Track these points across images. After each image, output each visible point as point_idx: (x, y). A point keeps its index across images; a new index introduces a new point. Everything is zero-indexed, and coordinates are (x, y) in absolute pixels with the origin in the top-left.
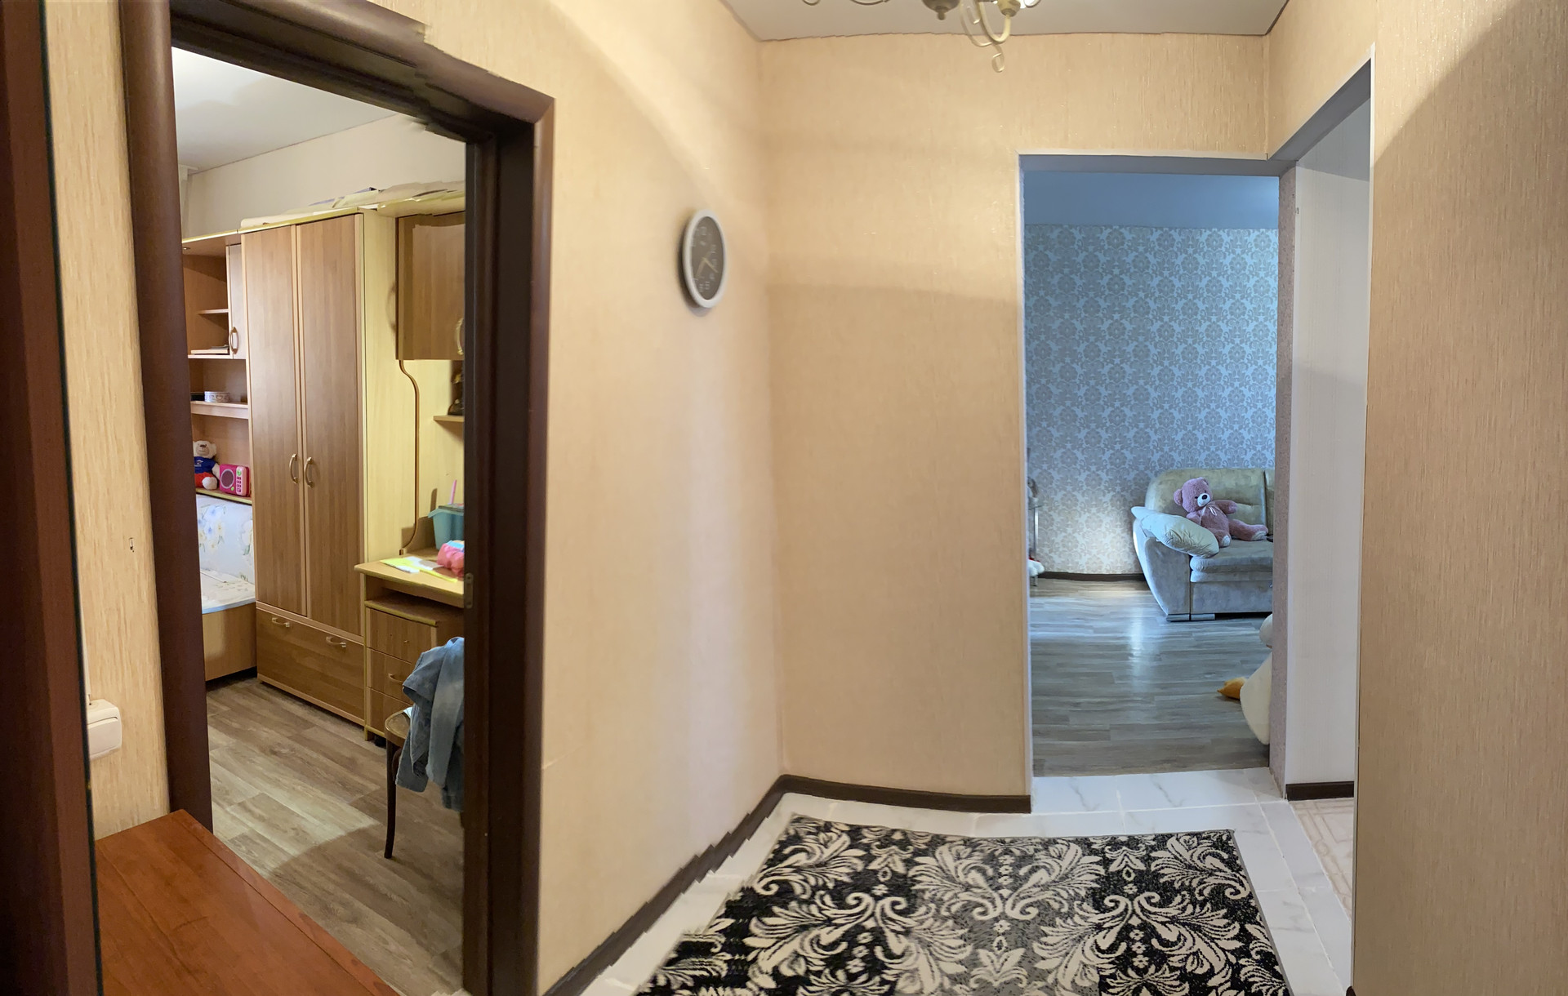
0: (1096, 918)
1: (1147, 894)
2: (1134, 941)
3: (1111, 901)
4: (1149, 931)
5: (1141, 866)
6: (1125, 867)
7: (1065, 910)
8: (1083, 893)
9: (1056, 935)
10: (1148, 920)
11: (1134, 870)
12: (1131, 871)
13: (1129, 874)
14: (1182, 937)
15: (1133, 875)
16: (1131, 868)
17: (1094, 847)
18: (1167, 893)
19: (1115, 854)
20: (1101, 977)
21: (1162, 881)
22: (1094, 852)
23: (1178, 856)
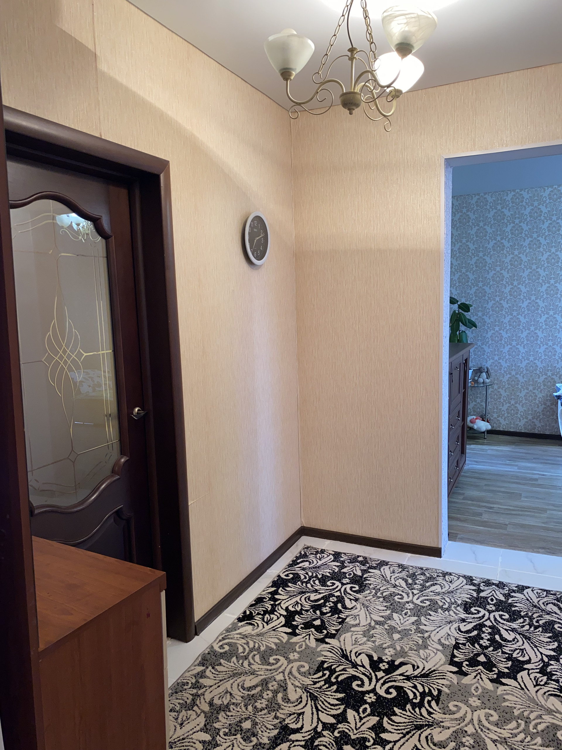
0: (463, 616)
1: (501, 613)
2: (484, 632)
3: (475, 610)
4: (495, 630)
5: (502, 598)
6: (491, 596)
7: (446, 606)
8: (459, 602)
9: (437, 617)
10: (497, 625)
11: (496, 599)
12: (494, 599)
13: (492, 600)
14: (516, 640)
15: (495, 601)
16: (495, 597)
17: (474, 582)
18: (514, 616)
19: (486, 588)
20: (456, 643)
21: (513, 609)
22: (474, 585)
23: (529, 599)
